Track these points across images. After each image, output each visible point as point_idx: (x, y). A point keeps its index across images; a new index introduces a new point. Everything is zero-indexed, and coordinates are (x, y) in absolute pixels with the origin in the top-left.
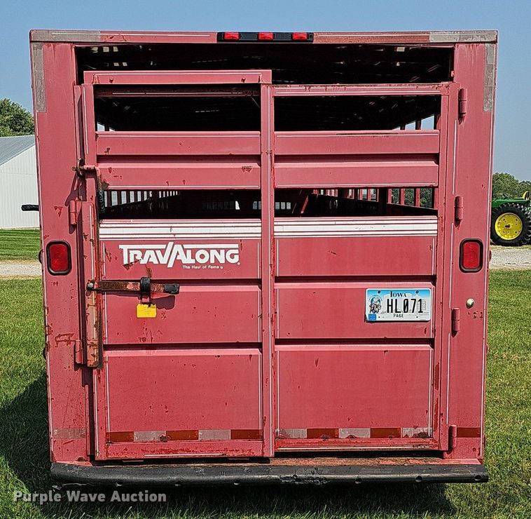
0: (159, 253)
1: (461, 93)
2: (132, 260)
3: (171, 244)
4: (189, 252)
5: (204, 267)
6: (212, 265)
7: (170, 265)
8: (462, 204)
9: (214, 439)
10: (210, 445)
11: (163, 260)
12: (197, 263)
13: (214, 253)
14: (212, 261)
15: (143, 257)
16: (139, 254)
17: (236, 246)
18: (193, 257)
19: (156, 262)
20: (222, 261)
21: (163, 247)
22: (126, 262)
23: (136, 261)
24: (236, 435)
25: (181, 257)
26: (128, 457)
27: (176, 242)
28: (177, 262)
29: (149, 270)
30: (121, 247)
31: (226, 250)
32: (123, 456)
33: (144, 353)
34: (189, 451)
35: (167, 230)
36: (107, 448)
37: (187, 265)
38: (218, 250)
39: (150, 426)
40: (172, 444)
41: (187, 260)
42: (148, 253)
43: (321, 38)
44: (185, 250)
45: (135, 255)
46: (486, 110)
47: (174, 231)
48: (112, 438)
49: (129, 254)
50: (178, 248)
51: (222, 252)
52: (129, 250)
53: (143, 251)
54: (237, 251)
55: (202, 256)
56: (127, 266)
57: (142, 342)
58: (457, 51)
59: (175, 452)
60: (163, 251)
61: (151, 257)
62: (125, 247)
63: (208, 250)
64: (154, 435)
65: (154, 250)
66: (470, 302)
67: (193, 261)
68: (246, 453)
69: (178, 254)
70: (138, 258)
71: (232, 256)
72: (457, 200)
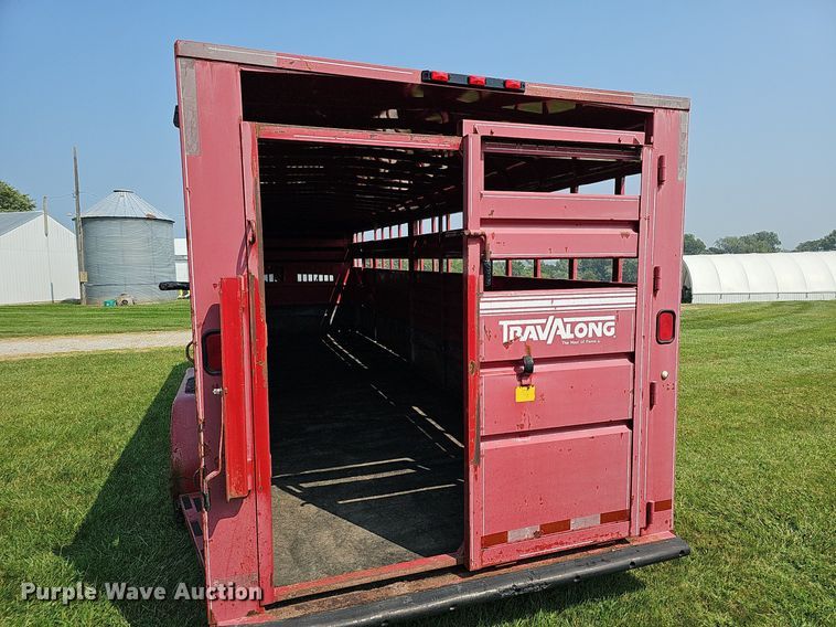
0: (539, 327)
1: (661, 159)
2: (512, 338)
3: (551, 318)
4: (569, 326)
5: (583, 342)
6: (590, 339)
7: (550, 342)
8: (661, 275)
9: (585, 525)
10: (582, 533)
11: (543, 337)
12: (576, 338)
13: (592, 326)
14: (590, 335)
15: (522, 334)
16: (519, 330)
17: (613, 318)
18: (572, 332)
19: (535, 338)
20: (599, 334)
21: (544, 321)
22: (505, 340)
23: (516, 338)
24: (606, 518)
25: (561, 332)
26: (503, 561)
27: (556, 316)
28: (557, 337)
29: (528, 348)
30: (501, 323)
31: (604, 322)
32: (497, 561)
33: (519, 441)
34: (562, 544)
35: (548, 303)
36: (482, 555)
37: (566, 340)
38: (596, 323)
39: (524, 523)
40: (546, 539)
41: (566, 335)
42: (528, 329)
43: (532, 89)
44: (565, 324)
45: (515, 332)
46: (679, 179)
47: (556, 303)
48: (487, 542)
49: (509, 331)
50: (558, 322)
51: (600, 324)
52: (509, 327)
53: (524, 327)
54: (613, 324)
55: (581, 330)
56: (507, 345)
57: (520, 430)
58: (656, 116)
59: (550, 546)
60: (543, 326)
61: (531, 333)
62: (505, 324)
63: (587, 323)
64: (528, 532)
65: (535, 325)
66: (665, 374)
67: (572, 336)
68: (615, 536)
69: (558, 328)
70: (518, 334)
71: (609, 329)
72: (656, 270)
